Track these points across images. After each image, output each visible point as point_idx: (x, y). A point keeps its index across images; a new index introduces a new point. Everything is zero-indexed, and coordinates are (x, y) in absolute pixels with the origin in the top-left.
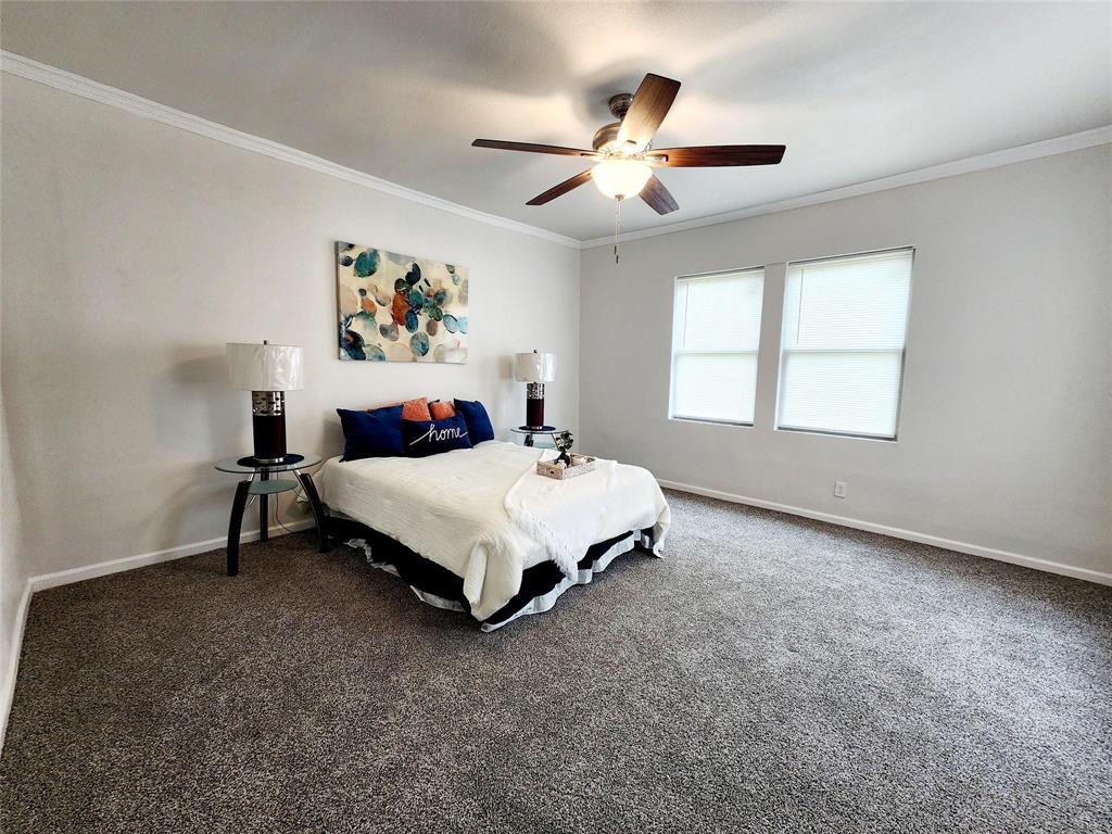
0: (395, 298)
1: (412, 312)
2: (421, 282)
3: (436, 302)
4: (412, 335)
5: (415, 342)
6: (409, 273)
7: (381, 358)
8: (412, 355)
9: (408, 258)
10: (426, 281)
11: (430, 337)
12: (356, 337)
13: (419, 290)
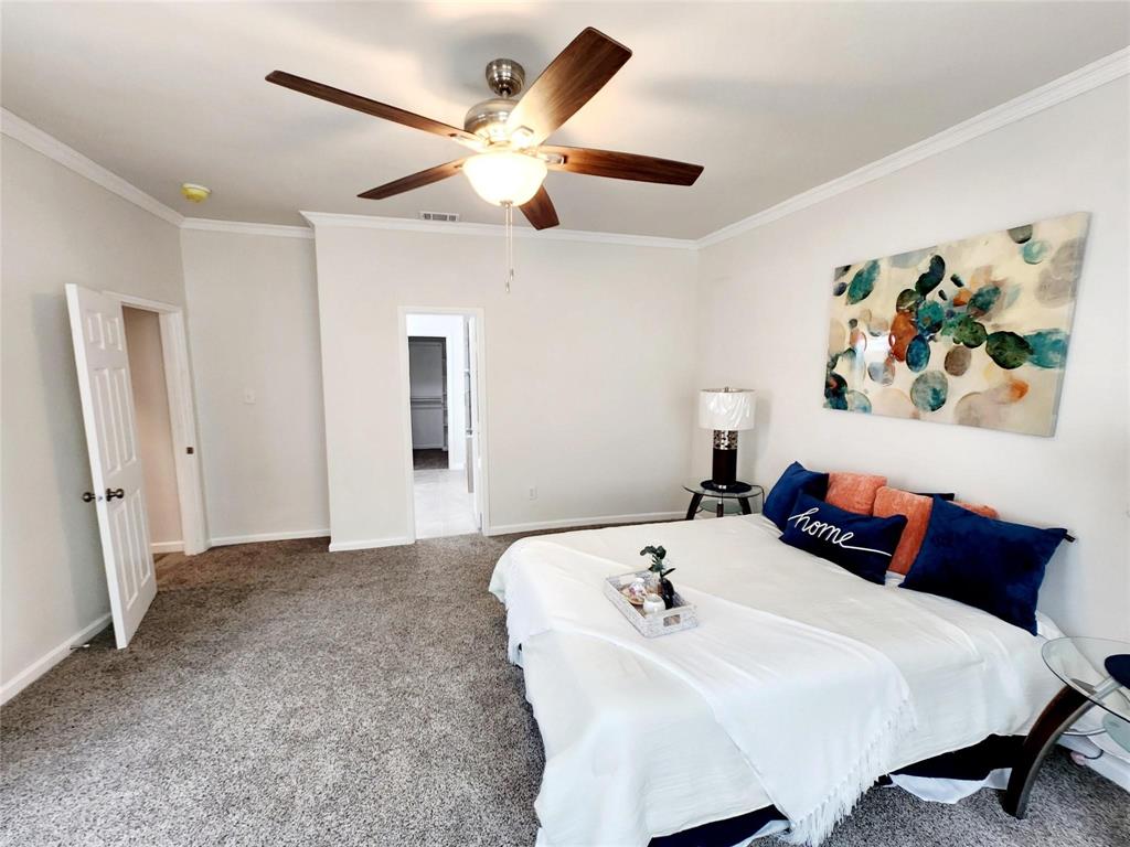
0: (895, 322)
1: (920, 338)
2: (946, 285)
3: (972, 312)
4: (915, 375)
5: (921, 386)
6: (923, 277)
7: (866, 409)
8: (912, 407)
9: (923, 252)
10: (956, 281)
11: (949, 377)
12: (841, 382)
13: (939, 300)
